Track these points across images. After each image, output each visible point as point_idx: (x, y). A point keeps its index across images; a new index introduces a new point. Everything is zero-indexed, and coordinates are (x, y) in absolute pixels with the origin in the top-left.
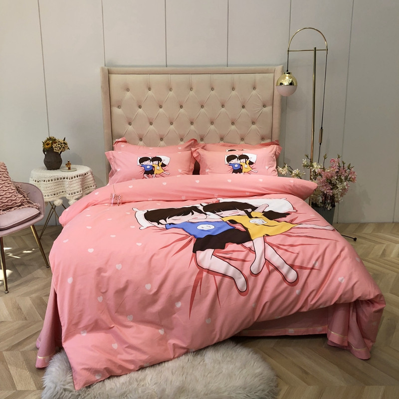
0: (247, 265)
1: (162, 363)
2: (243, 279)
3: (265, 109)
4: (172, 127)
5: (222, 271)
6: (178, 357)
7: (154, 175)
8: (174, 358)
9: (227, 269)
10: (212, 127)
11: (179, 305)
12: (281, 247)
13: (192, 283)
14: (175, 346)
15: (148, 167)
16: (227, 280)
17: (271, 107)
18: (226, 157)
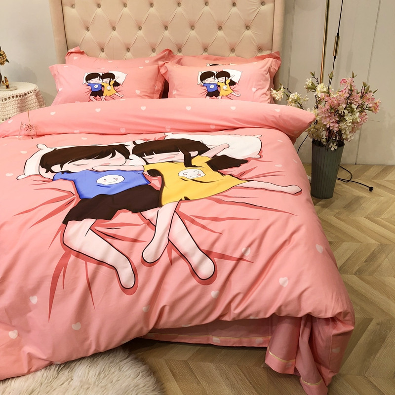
0: (139, 247)
1: (8, 379)
2: (130, 269)
3: (263, 8)
4: (140, 33)
5: (98, 257)
6: (36, 371)
7: (103, 97)
8: (29, 372)
9: (106, 253)
10: (193, 33)
11: (34, 300)
12: (198, 220)
13: (52, 272)
14: (31, 357)
15: (96, 86)
16: (104, 269)
17: (271, 5)
18: (200, 74)
